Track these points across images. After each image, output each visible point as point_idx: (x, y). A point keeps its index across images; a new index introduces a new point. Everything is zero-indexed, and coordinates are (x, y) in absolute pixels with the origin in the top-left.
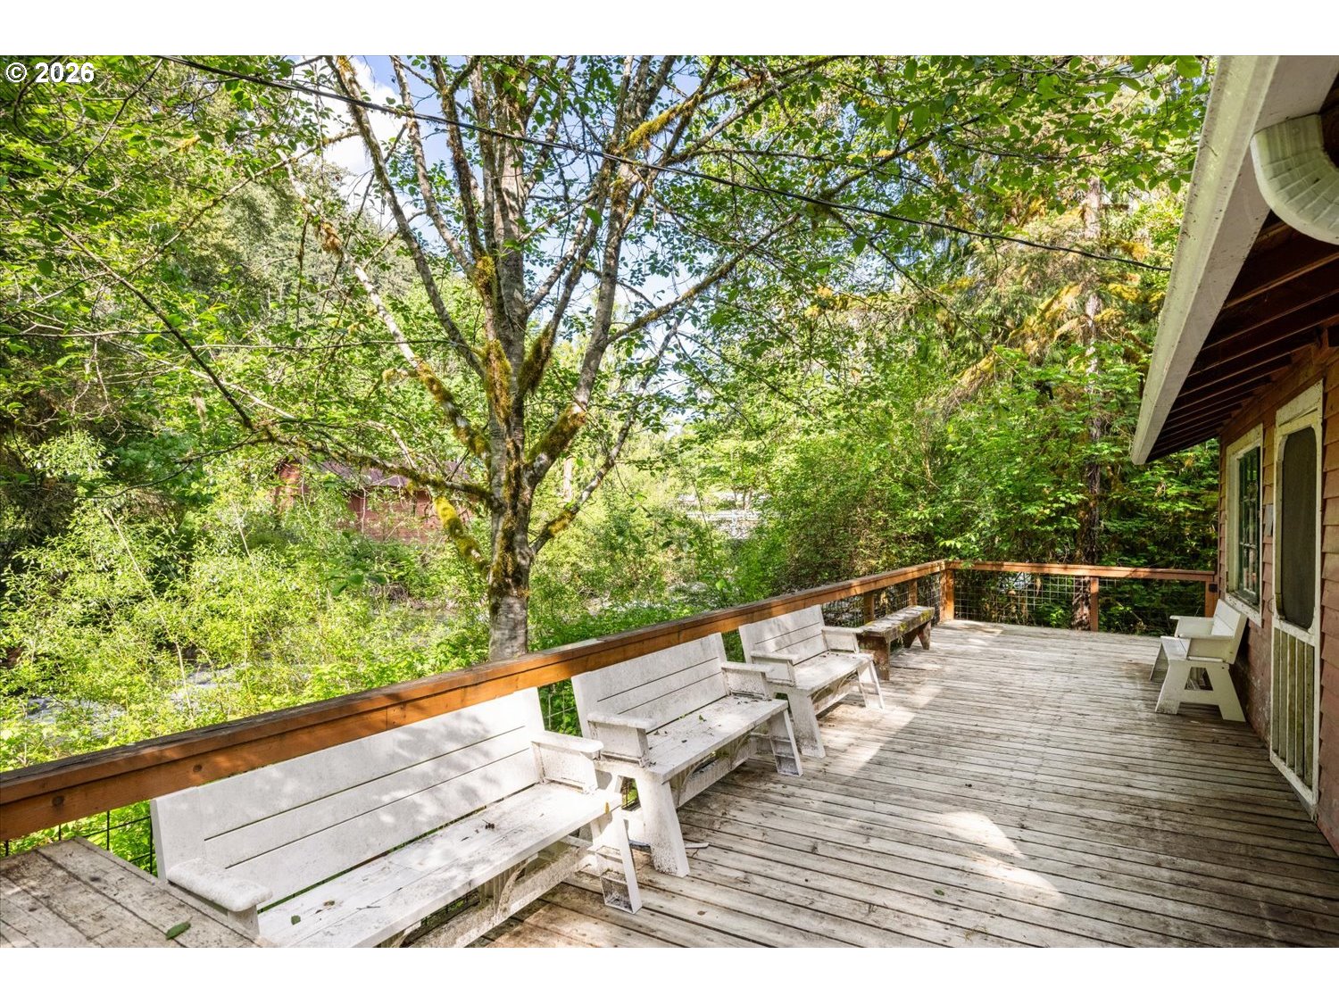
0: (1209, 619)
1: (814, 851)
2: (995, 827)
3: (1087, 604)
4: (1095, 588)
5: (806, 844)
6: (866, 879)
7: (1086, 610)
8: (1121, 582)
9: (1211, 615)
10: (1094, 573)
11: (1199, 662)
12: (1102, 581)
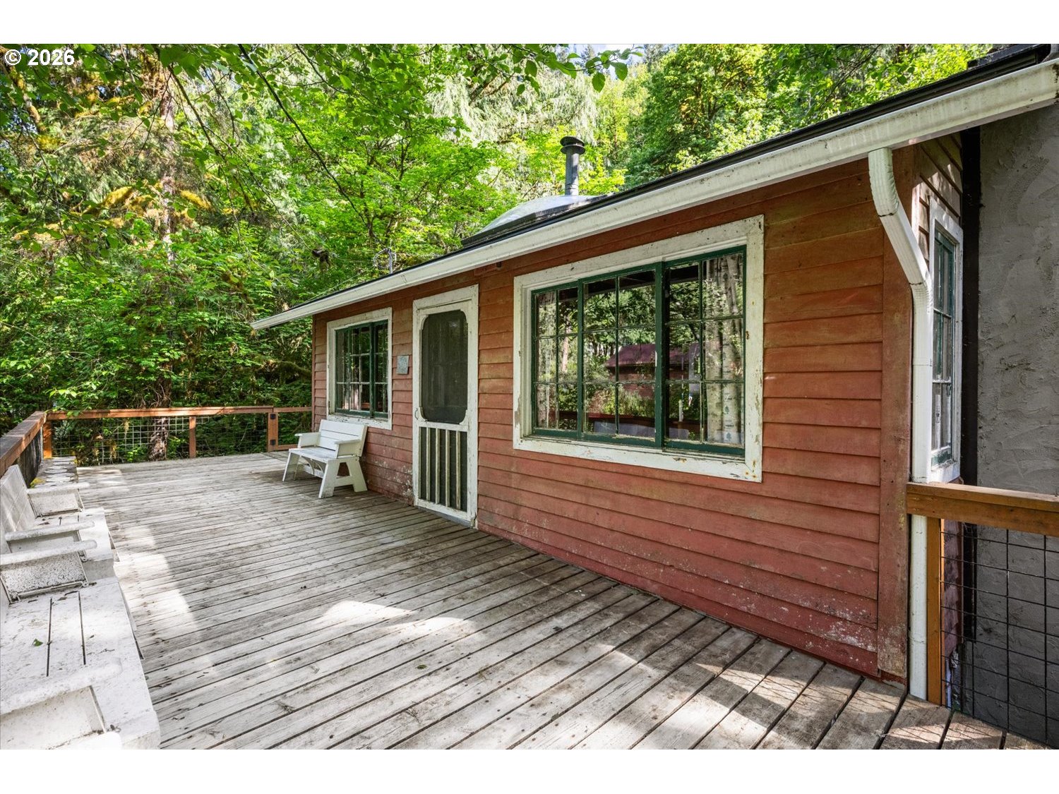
0: (316, 433)
1: (289, 711)
2: (368, 605)
3: (163, 439)
4: (193, 424)
5: (270, 710)
6: (366, 697)
7: (162, 444)
8: (216, 418)
9: (317, 431)
10: (191, 413)
11: (343, 459)
12: (198, 418)
